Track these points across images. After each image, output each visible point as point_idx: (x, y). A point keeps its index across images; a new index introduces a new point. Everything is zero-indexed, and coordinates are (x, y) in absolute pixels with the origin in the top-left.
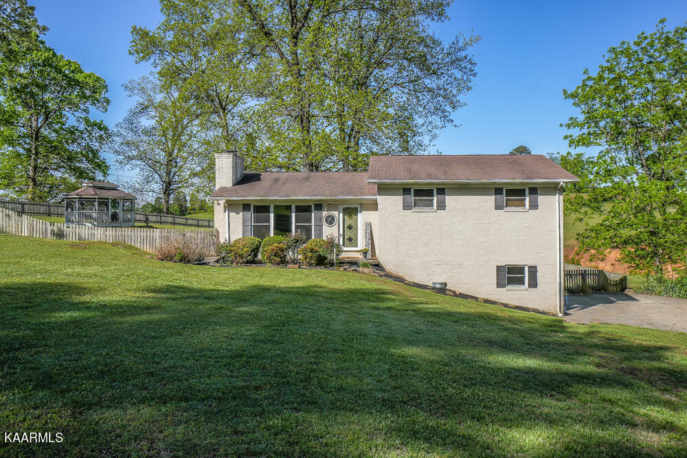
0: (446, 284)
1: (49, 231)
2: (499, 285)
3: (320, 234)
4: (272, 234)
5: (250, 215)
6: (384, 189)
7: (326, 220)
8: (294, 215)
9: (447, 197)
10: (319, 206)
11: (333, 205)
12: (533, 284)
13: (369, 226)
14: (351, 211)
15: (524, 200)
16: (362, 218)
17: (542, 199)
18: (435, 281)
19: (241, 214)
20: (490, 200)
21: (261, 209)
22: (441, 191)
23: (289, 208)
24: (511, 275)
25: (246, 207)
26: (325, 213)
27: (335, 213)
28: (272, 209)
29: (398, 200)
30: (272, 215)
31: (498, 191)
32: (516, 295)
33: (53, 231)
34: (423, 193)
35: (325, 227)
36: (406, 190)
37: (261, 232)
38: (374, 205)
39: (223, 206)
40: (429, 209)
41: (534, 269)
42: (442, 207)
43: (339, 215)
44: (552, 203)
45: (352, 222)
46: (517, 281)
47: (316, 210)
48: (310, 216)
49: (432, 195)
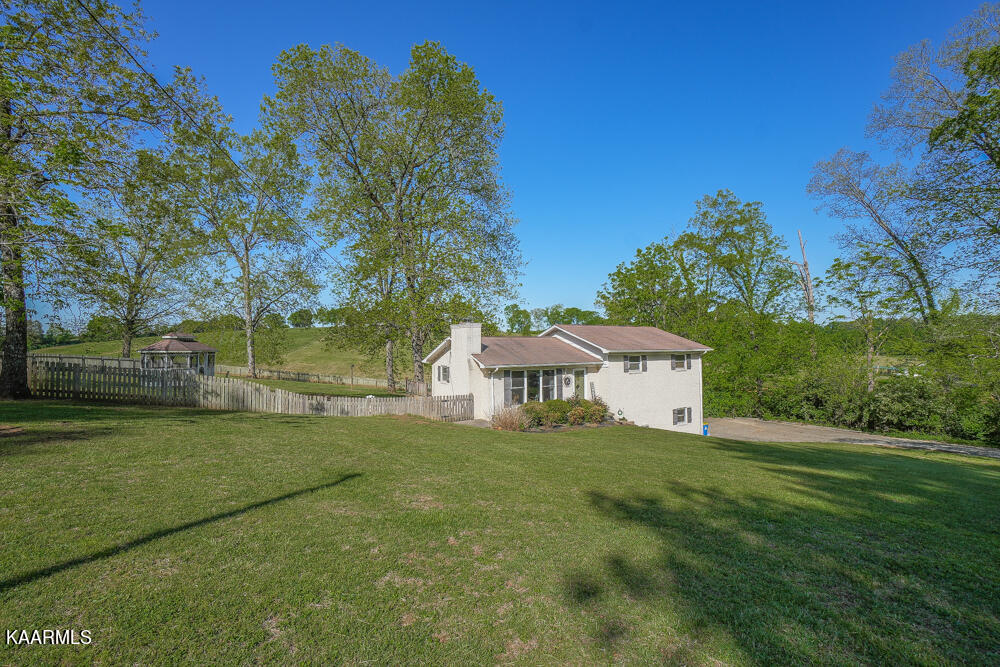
1: (307, 405)
2: (675, 423)
3: (560, 394)
4: (526, 396)
5: (510, 380)
6: (612, 357)
7: (565, 382)
8: (541, 377)
9: (648, 362)
10: (560, 371)
11: (569, 369)
13: (592, 385)
14: (579, 374)
15: (684, 363)
16: (588, 378)
17: (692, 361)
18: (643, 424)
19: (503, 379)
20: (668, 363)
21: (518, 374)
22: (644, 358)
23: (538, 371)
24: (680, 415)
25: (506, 373)
26: (564, 376)
28: (526, 374)
29: (621, 364)
30: (526, 380)
31: (672, 357)
32: (683, 428)
33: (311, 404)
34: (634, 359)
35: (564, 388)
36: (626, 357)
37: (517, 396)
38: (598, 368)
39: (489, 373)
40: (636, 371)
41: (690, 410)
42: (645, 369)
43: (572, 377)
44: (697, 364)
45: (579, 382)
46: (682, 420)
47: (558, 373)
48: (553, 379)
49: (639, 361)
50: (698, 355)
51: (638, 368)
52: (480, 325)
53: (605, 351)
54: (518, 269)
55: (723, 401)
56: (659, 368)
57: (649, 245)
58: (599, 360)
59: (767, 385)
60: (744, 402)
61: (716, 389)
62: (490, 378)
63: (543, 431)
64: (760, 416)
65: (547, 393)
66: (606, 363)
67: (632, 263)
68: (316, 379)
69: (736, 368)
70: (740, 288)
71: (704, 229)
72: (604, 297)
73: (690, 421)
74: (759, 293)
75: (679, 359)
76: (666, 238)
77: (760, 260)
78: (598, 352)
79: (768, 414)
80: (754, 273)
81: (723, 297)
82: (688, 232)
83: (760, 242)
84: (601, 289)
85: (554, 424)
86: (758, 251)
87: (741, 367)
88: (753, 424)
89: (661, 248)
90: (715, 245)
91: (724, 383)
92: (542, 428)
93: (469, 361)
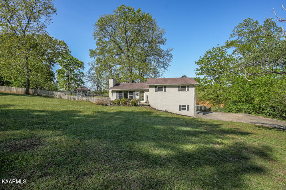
0: (166, 110)
1: (72, 98)
2: (180, 110)
3: (135, 98)
4: (123, 98)
5: (118, 94)
6: (151, 87)
8: (128, 93)
11: (138, 91)
12: (188, 110)
13: (147, 96)
14: (142, 92)
15: (186, 89)
16: (145, 94)
17: (190, 88)
18: (163, 109)
21: (120, 92)
22: (165, 87)
23: (127, 91)
25: (117, 92)
26: (136, 93)
27: (139, 93)
28: (123, 92)
29: (154, 89)
30: (123, 94)
31: (179, 87)
32: (184, 113)
34: (160, 88)
35: (136, 96)
36: (156, 87)
37: (120, 98)
38: (148, 91)
40: (162, 91)
41: (188, 106)
42: (165, 91)
44: (193, 89)
45: (142, 95)
46: (184, 109)
47: (134, 92)
48: (132, 94)
49: (163, 88)
50: (193, 86)
62: (112, 93)
75: (183, 87)
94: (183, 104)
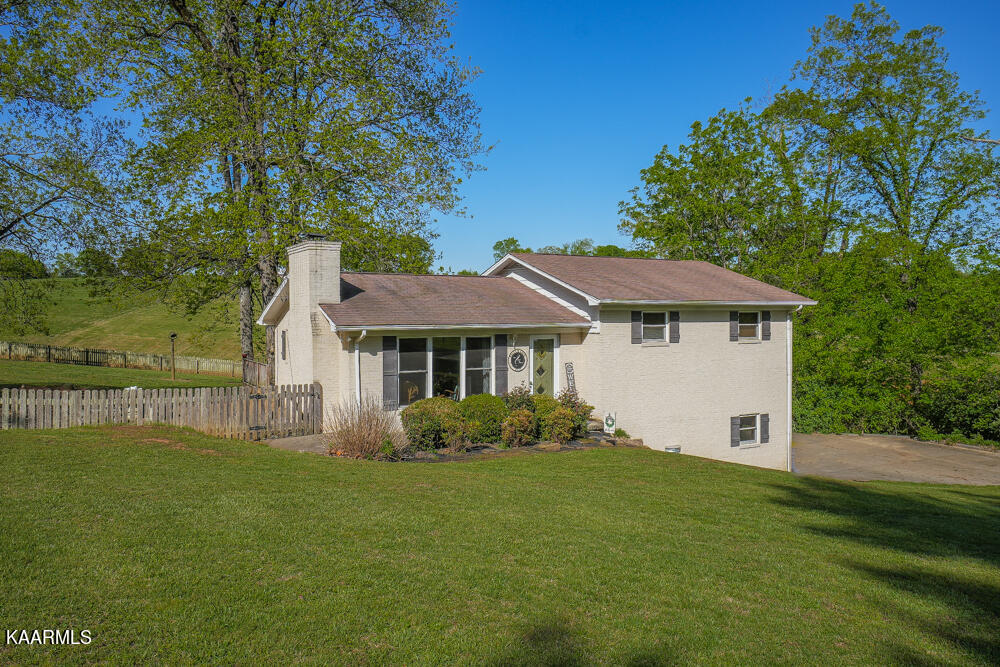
0: (679, 449)
2: (734, 443)
3: (502, 385)
5: (396, 355)
6: (607, 313)
7: (513, 360)
8: (463, 354)
9: (681, 324)
10: (502, 339)
11: (522, 336)
12: (765, 436)
13: (568, 368)
14: (544, 346)
16: (560, 355)
17: (774, 325)
18: (668, 445)
19: (380, 354)
20: (724, 327)
21: (411, 345)
22: (675, 316)
23: (457, 339)
25: (388, 341)
26: (510, 350)
27: (525, 349)
28: (430, 344)
29: (625, 329)
30: (430, 355)
31: (733, 315)
32: (750, 455)
34: (650, 320)
35: (511, 373)
36: (635, 315)
37: (409, 387)
38: (581, 335)
39: (351, 341)
40: (657, 341)
41: (765, 418)
42: (675, 338)
43: (529, 352)
44: (783, 331)
45: (543, 363)
46: (750, 436)
47: (497, 344)
48: (489, 355)
49: (664, 323)
50: (785, 312)
51: (662, 337)
52: (338, 246)
53: (593, 302)
54: (473, 159)
55: (839, 404)
56: (706, 338)
57: (715, 115)
58: (583, 319)
59: (932, 374)
60: (882, 405)
61: (830, 382)
62: (351, 350)
63: (443, 458)
64: (912, 433)
65: (477, 383)
66: (597, 325)
67: (683, 149)
68: (121, 360)
69: (870, 341)
70: (886, 196)
71: (823, 83)
72: (635, 215)
73: (765, 439)
74: (922, 205)
75: (746, 320)
76: (748, 100)
77: (928, 139)
78: (580, 302)
79: (927, 429)
80: (915, 166)
81: (854, 213)
82: (791, 89)
83: (932, 106)
84: (628, 198)
85: (468, 444)
86: (925, 123)
87: (880, 342)
88: (897, 446)
89: (739, 121)
90: (844, 115)
91: (847, 370)
92: (442, 451)
93: (314, 317)
94: (747, 411)
